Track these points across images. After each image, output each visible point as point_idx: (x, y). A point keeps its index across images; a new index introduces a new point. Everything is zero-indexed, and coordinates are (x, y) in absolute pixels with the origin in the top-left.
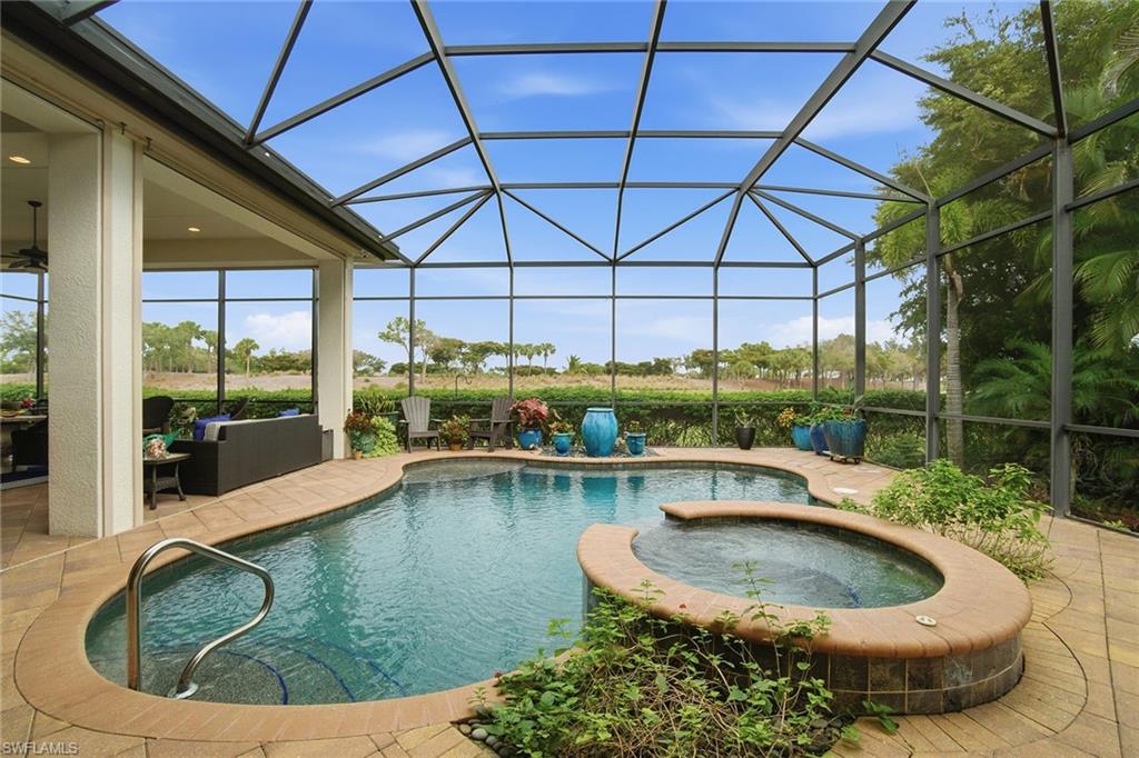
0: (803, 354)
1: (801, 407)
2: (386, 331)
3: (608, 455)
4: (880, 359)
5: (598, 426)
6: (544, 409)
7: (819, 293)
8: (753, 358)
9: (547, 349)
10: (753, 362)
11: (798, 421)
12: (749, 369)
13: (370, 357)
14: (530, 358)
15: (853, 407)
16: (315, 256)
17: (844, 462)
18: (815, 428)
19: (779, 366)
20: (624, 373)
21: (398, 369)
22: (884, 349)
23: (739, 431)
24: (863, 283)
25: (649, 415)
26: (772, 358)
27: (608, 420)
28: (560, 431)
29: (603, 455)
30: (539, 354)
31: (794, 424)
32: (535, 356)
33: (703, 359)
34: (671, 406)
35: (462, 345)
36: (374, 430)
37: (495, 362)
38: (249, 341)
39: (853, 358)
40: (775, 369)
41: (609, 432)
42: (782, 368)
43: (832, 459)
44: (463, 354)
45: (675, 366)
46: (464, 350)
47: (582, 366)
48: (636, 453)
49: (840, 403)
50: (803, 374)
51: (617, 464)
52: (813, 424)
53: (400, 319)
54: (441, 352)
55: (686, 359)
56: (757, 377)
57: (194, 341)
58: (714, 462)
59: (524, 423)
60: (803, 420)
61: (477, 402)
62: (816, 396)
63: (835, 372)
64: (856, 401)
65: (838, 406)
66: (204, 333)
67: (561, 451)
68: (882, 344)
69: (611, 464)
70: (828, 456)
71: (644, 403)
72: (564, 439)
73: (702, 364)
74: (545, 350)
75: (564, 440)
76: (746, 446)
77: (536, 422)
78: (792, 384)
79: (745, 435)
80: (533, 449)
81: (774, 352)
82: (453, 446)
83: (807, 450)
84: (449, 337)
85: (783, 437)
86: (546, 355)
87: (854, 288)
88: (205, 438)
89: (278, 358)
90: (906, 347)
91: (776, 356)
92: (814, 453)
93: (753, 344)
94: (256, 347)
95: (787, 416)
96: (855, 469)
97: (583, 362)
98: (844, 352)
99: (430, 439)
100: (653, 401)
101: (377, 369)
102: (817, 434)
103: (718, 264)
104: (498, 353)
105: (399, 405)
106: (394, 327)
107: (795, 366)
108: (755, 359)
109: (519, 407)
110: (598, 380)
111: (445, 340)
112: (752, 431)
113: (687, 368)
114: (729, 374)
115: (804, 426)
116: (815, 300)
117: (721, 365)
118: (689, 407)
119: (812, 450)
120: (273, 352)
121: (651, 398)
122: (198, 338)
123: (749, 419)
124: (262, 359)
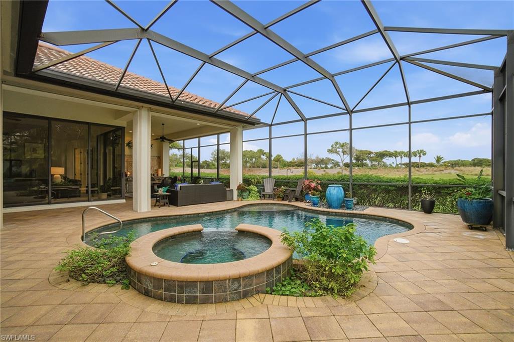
2: (330, 148)
3: (337, 208)
13: (333, 160)
14: (410, 158)
21: (347, 165)
29: (334, 208)
30: (415, 156)
32: (413, 157)
35: (370, 153)
36: (248, 190)
37: (388, 161)
46: (372, 156)
51: (332, 212)
53: (337, 143)
54: (360, 157)
57: (262, 156)
58: (386, 217)
61: (296, 181)
66: (265, 153)
67: (314, 204)
74: (419, 154)
79: (427, 205)
82: (279, 199)
84: (364, 149)
86: (420, 156)
104: (390, 157)
106: (334, 146)
111: (361, 151)
120: (294, 159)
122: (263, 155)
123: (430, 195)
124: (290, 162)
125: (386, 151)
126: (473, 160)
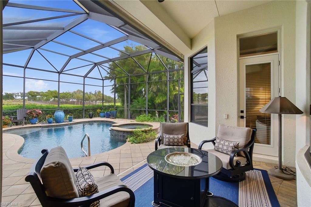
3: (62, 122)
4: (89, 96)
6: (41, 112)
8: (52, 95)
19: (61, 98)
22: (89, 94)
27: (62, 114)
28: (50, 117)
33: (33, 94)
39: (82, 96)
43: (111, 118)
51: (69, 124)
62: (103, 106)
67: (50, 123)
68: (88, 93)
69: (67, 124)
75: (52, 119)
79: (91, 115)
83: (103, 117)
90: (94, 94)
95: (99, 111)
98: (80, 94)
107: (66, 98)
119: (105, 117)
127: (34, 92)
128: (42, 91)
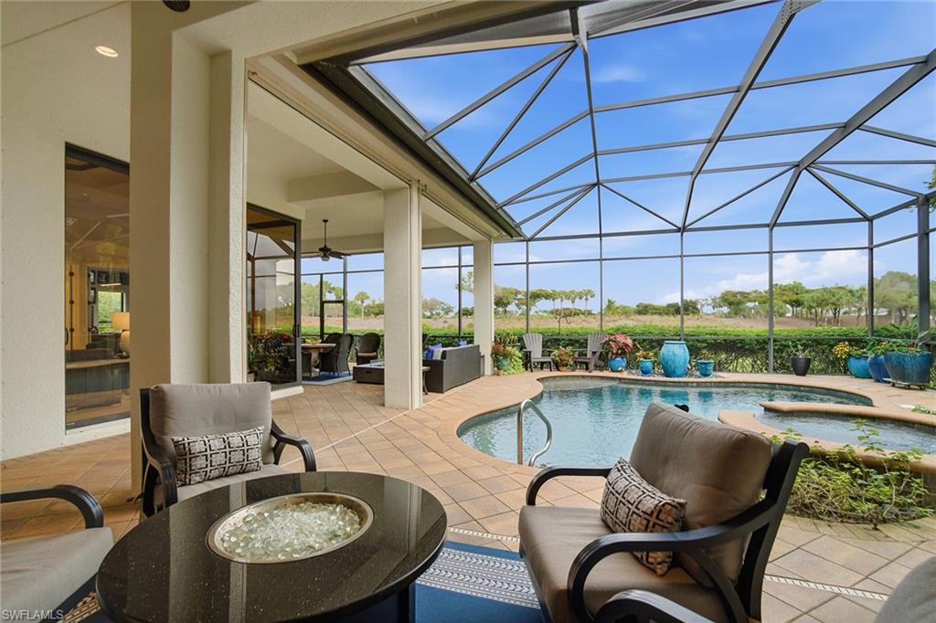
0: (842, 292)
1: (856, 342)
3: (681, 376)
5: (674, 355)
6: (629, 342)
7: (874, 244)
8: (785, 298)
9: (587, 294)
10: (786, 302)
11: (854, 353)
12: (781, 308)
13: (442, 303)
14: (573, 302)
15: (916, 341)
16: (471, 238)
17: (908, 388)
18: (873, 359)
19: (815, 305)
20: (653, 314)
23: (795, 361)
24: (928, 234)
25: (705, 348)
26: (806, 297)
27: (682, 351)
28: (645, 358)
29: (678, 377)
30: (581, 298)
31: (850, 356)
32: (577, 300)
33: (732, 299)
34: (725, 340)
35: (516, 292)
36: (506, 356)
37: (543, 305)
38: (363, 294)
40: (810, 308)
41: (682, 359)
42: (818, 306)
43: (893, 385)
44: (519, 300)
45: (702, 306)
46: (519, 296)
47: (618, 308)
48: (706, 375)
49: (903, 338)
50: (842, 311)
51: (692, 383)
52: (871, 355)
54: (501, 299)
55: (714, 300)
56: (790, 315)
59: (615, 352)
60: (859, 352)
61: (565, 337)
62: (873, 332)
63: (882, 309)
64: (919, 336)
65: (900, 341)
66: (333, 289)
67: (645, 373)
69: (688, 382)
70: (889, 382)
71: (700, 338)
72: (648, 364)
73: (730, 304)
76: (803, 373)
77: (623, 351)
78: (829, 322)
79: (801, 365)
80: (621, 371)
81: (807, 292)
82: (561, 368)
83: (864, 378)
84: (507, 286)
85: (838, 366)
86: (587, 299)
87: (916, 238)
88: (434, 358)
89: (377, 305)
91: (811, 294)
92: (872, 380)
93: (784, 284)
94: (368, 297)
95: (842, 349)
96: (921, 393)
97: (617, 304)
98: (896, 288)
99: (542, 363)
100: (708, 336)
101: (447, 313)
102: (876, 364)
103: (773, 225)
104: (546, 299)
105: (520, 340)
107: (833, 304)
108: (788, 299)
109: (611, 340)
110: (632, 320)
111: (504, 289)
112: (808, 361)
113: (714, 308)
114: (757, 313)
115: (859, 357)
116: (871, 250)
117: (750, 305)
118: (742, 341)
119: (871, 378)
121: (707, 334)
122: (330, 292)
123: (804, 351)
125: (541, 290)
126: (638, 306)
127: (735, 295)
128: (754, 289)
